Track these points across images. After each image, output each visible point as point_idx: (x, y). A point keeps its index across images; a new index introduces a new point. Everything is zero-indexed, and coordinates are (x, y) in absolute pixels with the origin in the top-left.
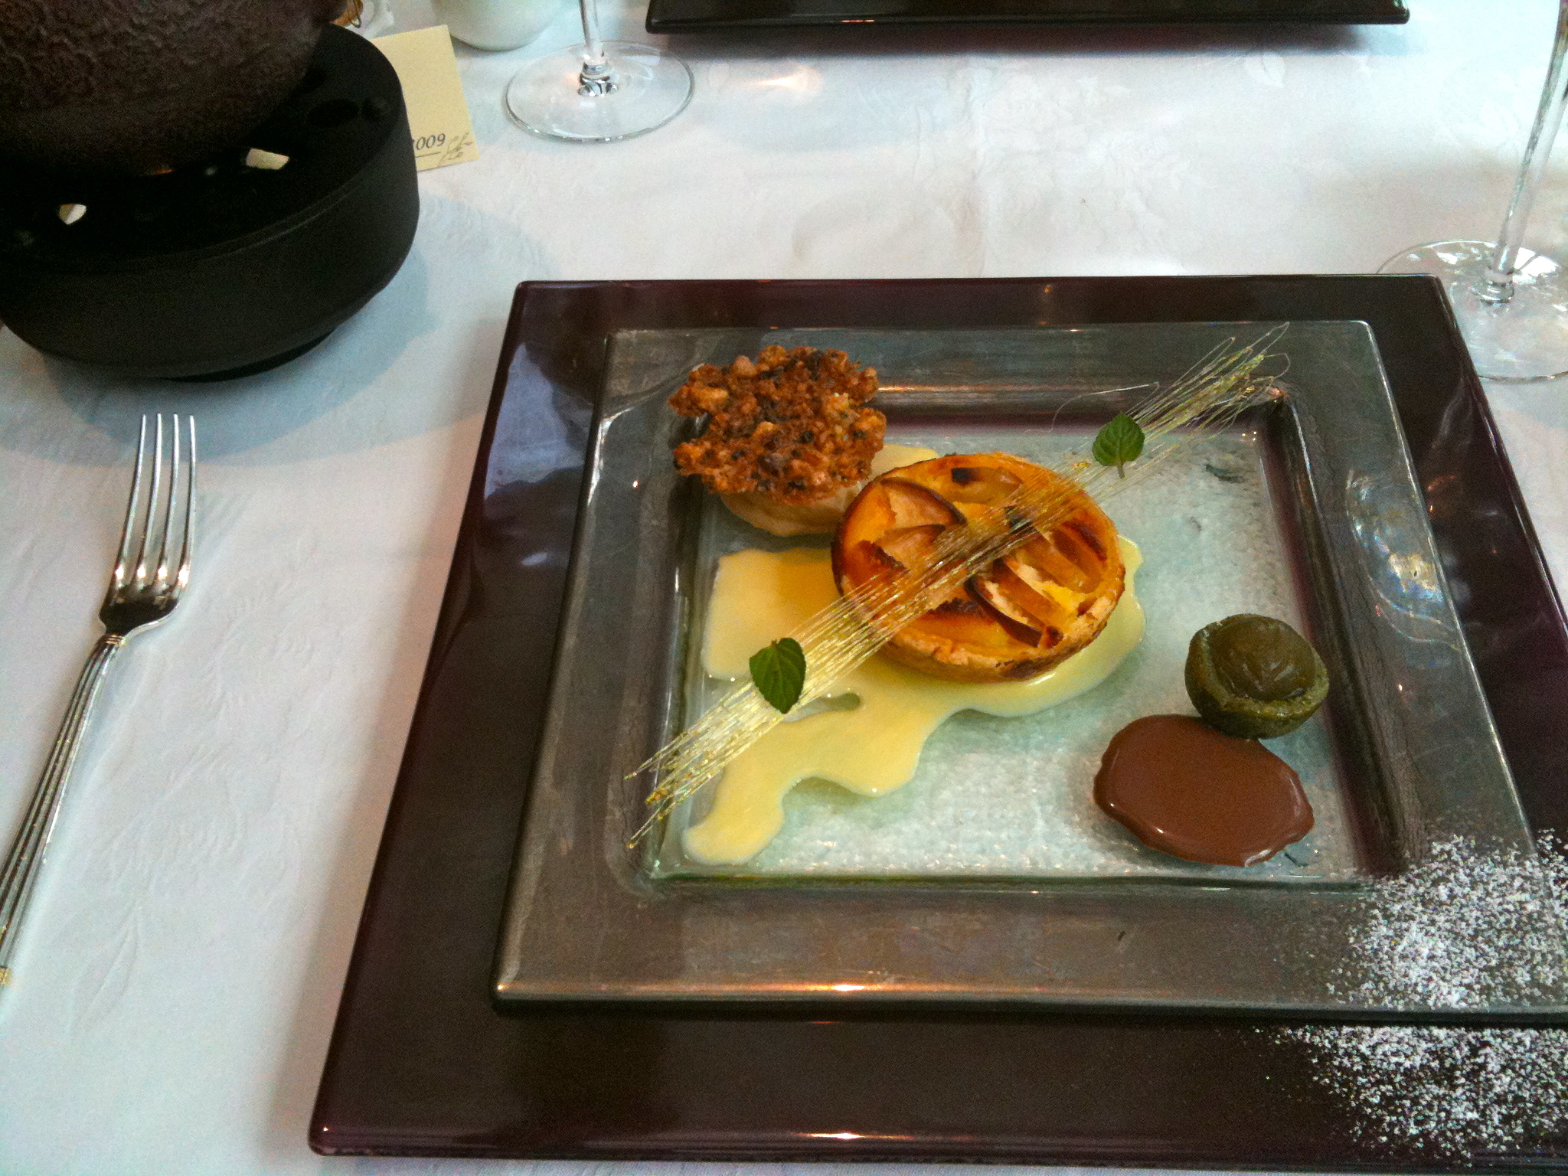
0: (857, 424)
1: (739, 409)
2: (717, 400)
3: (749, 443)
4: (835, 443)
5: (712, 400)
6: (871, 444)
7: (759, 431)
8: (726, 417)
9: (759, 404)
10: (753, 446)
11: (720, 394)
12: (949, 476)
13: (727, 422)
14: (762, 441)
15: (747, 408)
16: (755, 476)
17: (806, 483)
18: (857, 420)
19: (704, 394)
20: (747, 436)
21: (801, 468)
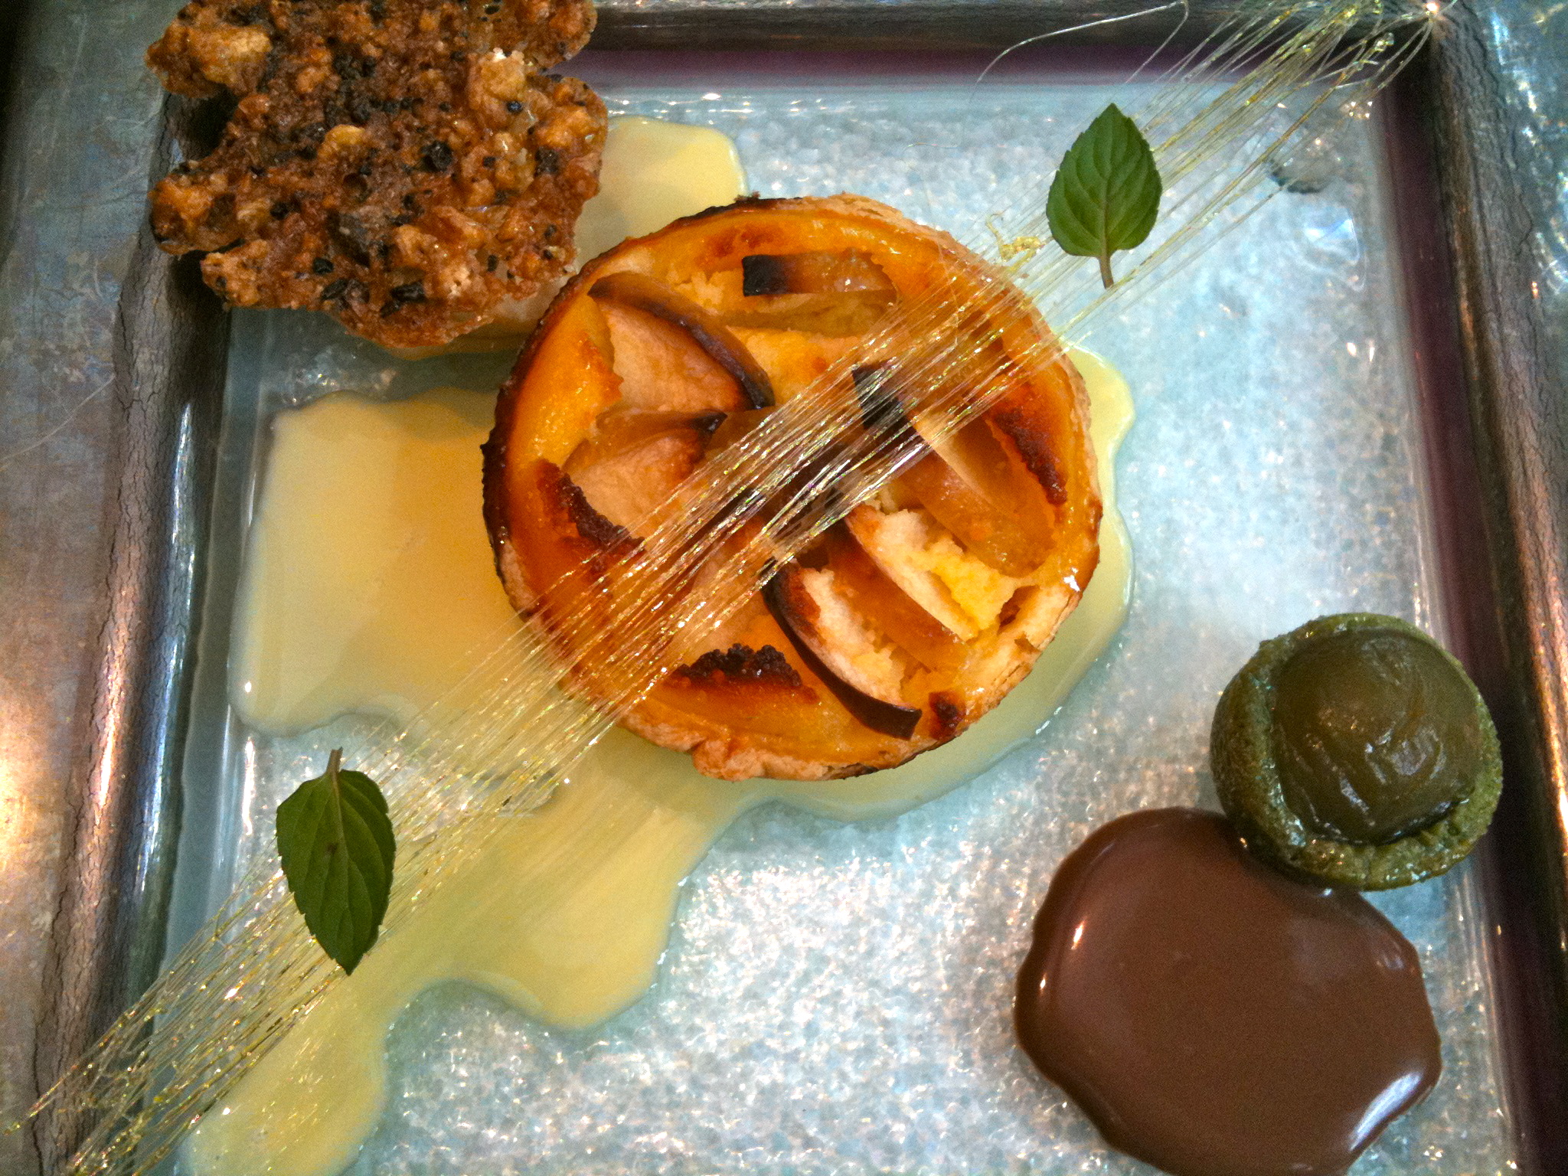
0: (543, 132)
1: (291, 79)
2: (245, 59)
3: (309, 174)
4: (493, 179)
5: (231, 60)
6: (571, 184)
7: (331, 146)
8: (264, 103)
9: (336, 67)
10: (319, 182)
11: (250, 43)
12: (737, 276)
13: (266, 117)
14: (338, 173)
15: (308, 80)
16: (320, 267)
17: (428, 290)
18: (545, 119)
19: (215, 46)
20: (307, 154)
21: (419, 248)
